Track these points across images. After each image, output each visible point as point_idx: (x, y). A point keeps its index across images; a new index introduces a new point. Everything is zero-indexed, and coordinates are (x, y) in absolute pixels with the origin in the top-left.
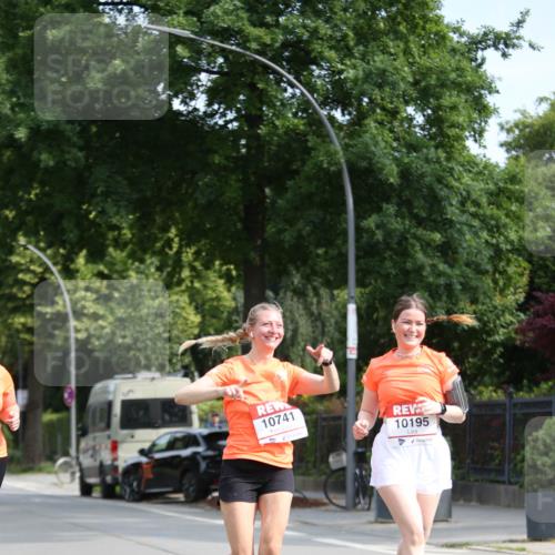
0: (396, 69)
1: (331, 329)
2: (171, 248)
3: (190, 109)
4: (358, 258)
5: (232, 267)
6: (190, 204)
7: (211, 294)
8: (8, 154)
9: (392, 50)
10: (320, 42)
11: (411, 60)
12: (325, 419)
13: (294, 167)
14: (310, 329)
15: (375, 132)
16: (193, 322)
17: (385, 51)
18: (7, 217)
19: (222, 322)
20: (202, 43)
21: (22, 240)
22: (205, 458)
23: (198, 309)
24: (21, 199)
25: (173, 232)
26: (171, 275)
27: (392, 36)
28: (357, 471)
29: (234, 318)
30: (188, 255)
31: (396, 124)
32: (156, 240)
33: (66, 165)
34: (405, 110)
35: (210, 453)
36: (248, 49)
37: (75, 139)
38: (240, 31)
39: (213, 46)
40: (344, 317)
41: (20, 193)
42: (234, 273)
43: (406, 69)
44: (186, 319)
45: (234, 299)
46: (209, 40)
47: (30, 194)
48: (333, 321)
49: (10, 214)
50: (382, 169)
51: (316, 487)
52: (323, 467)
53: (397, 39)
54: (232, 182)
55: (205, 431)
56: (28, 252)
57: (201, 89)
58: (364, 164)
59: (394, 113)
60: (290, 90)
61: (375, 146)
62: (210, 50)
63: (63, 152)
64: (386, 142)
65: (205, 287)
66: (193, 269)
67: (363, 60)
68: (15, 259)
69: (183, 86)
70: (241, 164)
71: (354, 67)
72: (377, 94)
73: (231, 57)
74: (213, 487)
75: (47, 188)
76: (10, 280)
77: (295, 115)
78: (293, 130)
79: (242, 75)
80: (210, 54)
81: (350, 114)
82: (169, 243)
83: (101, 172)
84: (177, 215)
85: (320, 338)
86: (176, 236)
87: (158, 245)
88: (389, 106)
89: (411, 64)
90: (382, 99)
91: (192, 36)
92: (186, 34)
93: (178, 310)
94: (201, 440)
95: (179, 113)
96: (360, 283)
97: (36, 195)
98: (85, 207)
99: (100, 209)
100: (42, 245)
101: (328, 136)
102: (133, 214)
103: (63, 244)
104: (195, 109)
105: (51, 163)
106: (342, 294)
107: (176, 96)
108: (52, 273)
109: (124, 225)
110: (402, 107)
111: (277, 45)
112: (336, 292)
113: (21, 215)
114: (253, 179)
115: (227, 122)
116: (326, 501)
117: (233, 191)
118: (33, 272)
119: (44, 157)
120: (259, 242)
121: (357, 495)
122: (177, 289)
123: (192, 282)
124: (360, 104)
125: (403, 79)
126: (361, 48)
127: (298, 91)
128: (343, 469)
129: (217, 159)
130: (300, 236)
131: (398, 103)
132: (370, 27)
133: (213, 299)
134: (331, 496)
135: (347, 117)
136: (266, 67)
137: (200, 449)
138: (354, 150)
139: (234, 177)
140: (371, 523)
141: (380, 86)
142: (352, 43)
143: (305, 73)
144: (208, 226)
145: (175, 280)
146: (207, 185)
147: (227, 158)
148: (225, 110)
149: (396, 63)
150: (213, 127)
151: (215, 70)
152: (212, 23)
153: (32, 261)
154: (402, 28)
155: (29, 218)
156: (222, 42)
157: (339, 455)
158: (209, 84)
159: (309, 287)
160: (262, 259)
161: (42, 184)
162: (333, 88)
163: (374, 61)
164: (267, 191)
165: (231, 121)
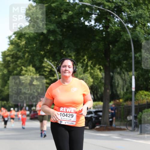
0: (145, 13)
1: (128, 83)
2: (85, 61)
3: (90, 24)
4: (135, 64)
5: (101, 66)
6: (90, 50)
7: (96, 74)
8: (42, 37)
9: (144, 8)
10: (124, 6)
11: (149, 11)
12: (126, 107)
13: (118, 40)
14: (122, 83)
15: (139, 30)
16: (91, 81)
17: (142, 9)
18: (41, 54)
19: (99, 81)
20: (93, 6)
21: (46, 60)
22: (94, 117)
23: (92, 78)
24: (45, 49)
25: (85, 57)
26: (85, 69)
27: (144, 4)
28: (135, 121)
29: (102, 80)
30: (89, 63)
31: (145, 28)
32: (81, 59)
33: (57, 40)
34: (147, 24)
35: (96, 116)
36: (105, 8)
37: (59, 33)
38: (103, 4)
39: (96, 7)
40: (131, 79)
41: (45, 47)
42: (102, 68)
43: (148, 13)
44: (89, 80)
45: (102, 75)
46: (95, 6)
47: (47, 47)
48: (128, 81)
49: (42, 53)
50: (141, 41)
51: (124, 125)
52: (126, 120)
53: (145, 5)
54: (101, 44)
55: (94, 110)
56: (47, 63)
57: (93, 19)
58: (136, 39)
59: (144, 25)
60: (117, 19)
61: (139, 34)
62: (95, 9)
63: (56, 36)
64: (142, 33)
65: (94, 72)
66: (91, 67)
67: (136, 11)
68: (44, 65)
69: (88, 18)
70: (104, 39)
71: (134, 13)
72: (140, 20)
73: (101, 10)
74: (96, 125)
75: (52, 46)
76: (43, 70)
77: (118, 26)
78: (117, 30)
79: (104, 15)
80: (95, 10)
81: (133, 25)
82: (84, 60)
83: (66, 41)
84: (86, 52)
85: (125, 85)
86: (87, 58)
87: (81, 61)
88: (143, 23)
89: (149, 12)
90: (141, 21)
91: (90, 5)
92: (89, 4)
93: (87, 78)
94: (93, 113)
95: (87, 26)
96: (135, 71)
97: (49, 48)
98: (62, 51)
99: (66, 51)
100: (51, 61)
101: (127, 31)
102: (75, 52)
103: (56, 61)
104: (91, 25)
105: (53, 39)
106: (131, 74)
107: (86, 21)
108: (53, 68)
109: (72, 55)
110: (146, 23)
111: (113, 7)
112: (129, 73)
113: (45, 53)
114: (107, 43)
115: (100, 28)
116: (126, 129)
117: (101, 47)
118: (49, 68)
119: (51, 37)
120: (108, 60)
121: (135, 127)
122: (87, 72)
123: (91, 71)
124: (135, 23)
125: (147, 16)
126: (136, 8)
127: (119, 19)
128: (131, 120)
129: (97, 38)
130: (119, 58)
131: (145, 22)
132: (138, 2)
133: (96, 75)
134: (128, 127)
135: (132, 26)
136: (110, 13)
137: (93, 115)
138: (134, 35)
139: (101, 43)
140: (138, 135)
141: (140, 18)
142: (133, 7)
143: (120, 15)
144: (95, 55)
145: (86, 70)
146: (95, 45)
147: (100, 37)
148: (99, 24)
149: (145, 12)
150: (96, 29)
151: (97, 14)
152: (96, 2)
153: (48, 65)
154: (147, 2)
155: (47, 54)
156: (98, 6)
157: (130, 116)
158: (95, 18)
159: (122, 72)
160: (109, 64)
161: (51, 45)
162: (128, 19)
163: (139, 11)
164: (111, 46)
165: (101, 28)
